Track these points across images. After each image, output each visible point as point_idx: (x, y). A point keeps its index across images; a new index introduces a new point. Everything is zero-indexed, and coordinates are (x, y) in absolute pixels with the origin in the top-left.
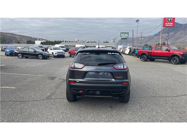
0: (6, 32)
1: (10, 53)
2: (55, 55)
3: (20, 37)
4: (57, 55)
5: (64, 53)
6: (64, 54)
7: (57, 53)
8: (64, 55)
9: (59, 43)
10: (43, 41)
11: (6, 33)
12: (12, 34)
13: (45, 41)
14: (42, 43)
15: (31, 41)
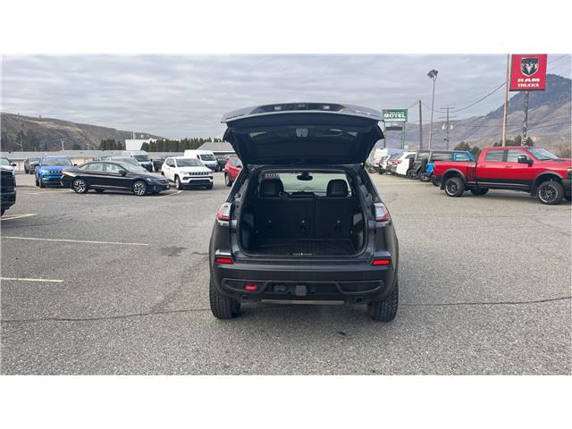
1: (50, 180)
2: (183, 181)
3: (80, 130)
4: (188, 181)
5: (210, 175)
6: (211, 178)
7: (188, 175)
8: (211, 181)
9: (195, 144)
10: (148, 142)
11: (41, 120)
12: (56, 121)
13: (155, 140)
14: (145, 147)
15: (114, 141)
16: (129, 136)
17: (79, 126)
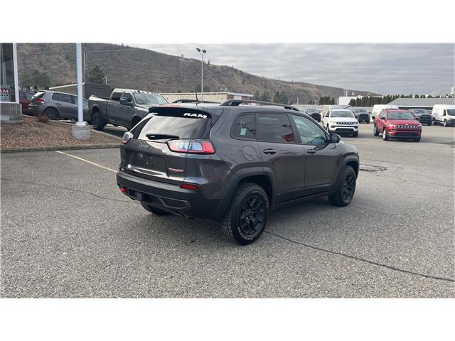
0: (291, 81)
2: (331, 129)
3: (317, 90)
5: (355, 125)
6: (356, 127)
8: (355, 130)
9: (388, 100)
10: (355, 98)
11: (293, 83)
12: (303, 84)
13: (361, 97)
14: (353, 103)
15: (329, 98)
16: (341, 92)
17: (317, 87)
